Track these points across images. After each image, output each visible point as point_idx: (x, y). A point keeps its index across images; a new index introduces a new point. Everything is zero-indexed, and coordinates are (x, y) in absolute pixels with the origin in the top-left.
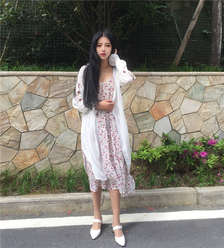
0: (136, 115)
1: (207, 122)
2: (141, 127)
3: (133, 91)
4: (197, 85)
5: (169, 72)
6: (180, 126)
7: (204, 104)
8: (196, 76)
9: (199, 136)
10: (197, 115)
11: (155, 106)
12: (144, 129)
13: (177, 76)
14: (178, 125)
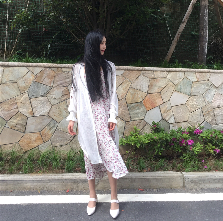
0: (130, 105)
1: (193, 113)
2: (132, 116)
3: (127, 84)
4: (185, 80)
5: (161, 68)
6: (169, 116)
7: (191, 97)
8: (184, 72)
9: (186, 126)
10: (185, 107)
11: (147, 98)
12: (135, 117)
13: (167, 71)
14: (167, 115)
